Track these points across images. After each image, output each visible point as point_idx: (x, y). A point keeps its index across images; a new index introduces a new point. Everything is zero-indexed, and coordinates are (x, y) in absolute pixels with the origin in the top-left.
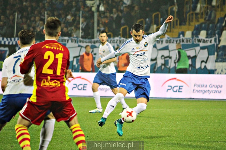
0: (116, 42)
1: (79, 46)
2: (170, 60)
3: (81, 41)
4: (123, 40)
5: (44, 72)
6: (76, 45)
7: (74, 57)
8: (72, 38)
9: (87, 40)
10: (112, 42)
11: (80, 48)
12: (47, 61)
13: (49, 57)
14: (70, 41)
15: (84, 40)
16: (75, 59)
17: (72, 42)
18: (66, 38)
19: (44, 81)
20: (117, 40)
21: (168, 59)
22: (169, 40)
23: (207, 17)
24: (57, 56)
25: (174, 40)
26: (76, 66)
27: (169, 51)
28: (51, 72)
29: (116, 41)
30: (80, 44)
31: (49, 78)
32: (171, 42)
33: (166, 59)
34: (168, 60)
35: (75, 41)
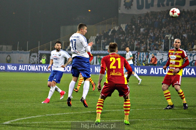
1: (162, 54)
3: (163, 53)
5: (111, 68)
6: (161, 54)
7: (160, 59)
8: (159, 51)
9: (166, 52)
11: (162, 55)
12: (112, 62)
13: (113, 60)
14: (158, 52)
15: (165, 52)
16: (161, 60)
17: (159, 53)
18: (157, 51)
19: (111, 73)
24: (117, 59)
26: (161, 63)
28: (115, 67)
30: (163, 54)
31: (114, 70)
35: (161, 52)
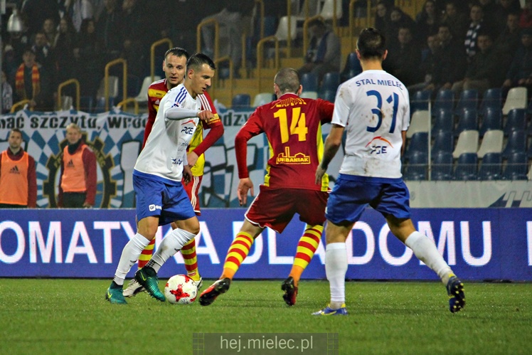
0: (62, 126)
2: (228, 177)
4: (83, 118)
10: (48, 124)
20: (65, 119)
21: (222, 172)
22: (225, 117)
23: (315, 51)
25: (239, 117)
27: (226, 150)
29: (60, 121)
32: (230, 124)
33: (216, 173)
34: (222, 177)
